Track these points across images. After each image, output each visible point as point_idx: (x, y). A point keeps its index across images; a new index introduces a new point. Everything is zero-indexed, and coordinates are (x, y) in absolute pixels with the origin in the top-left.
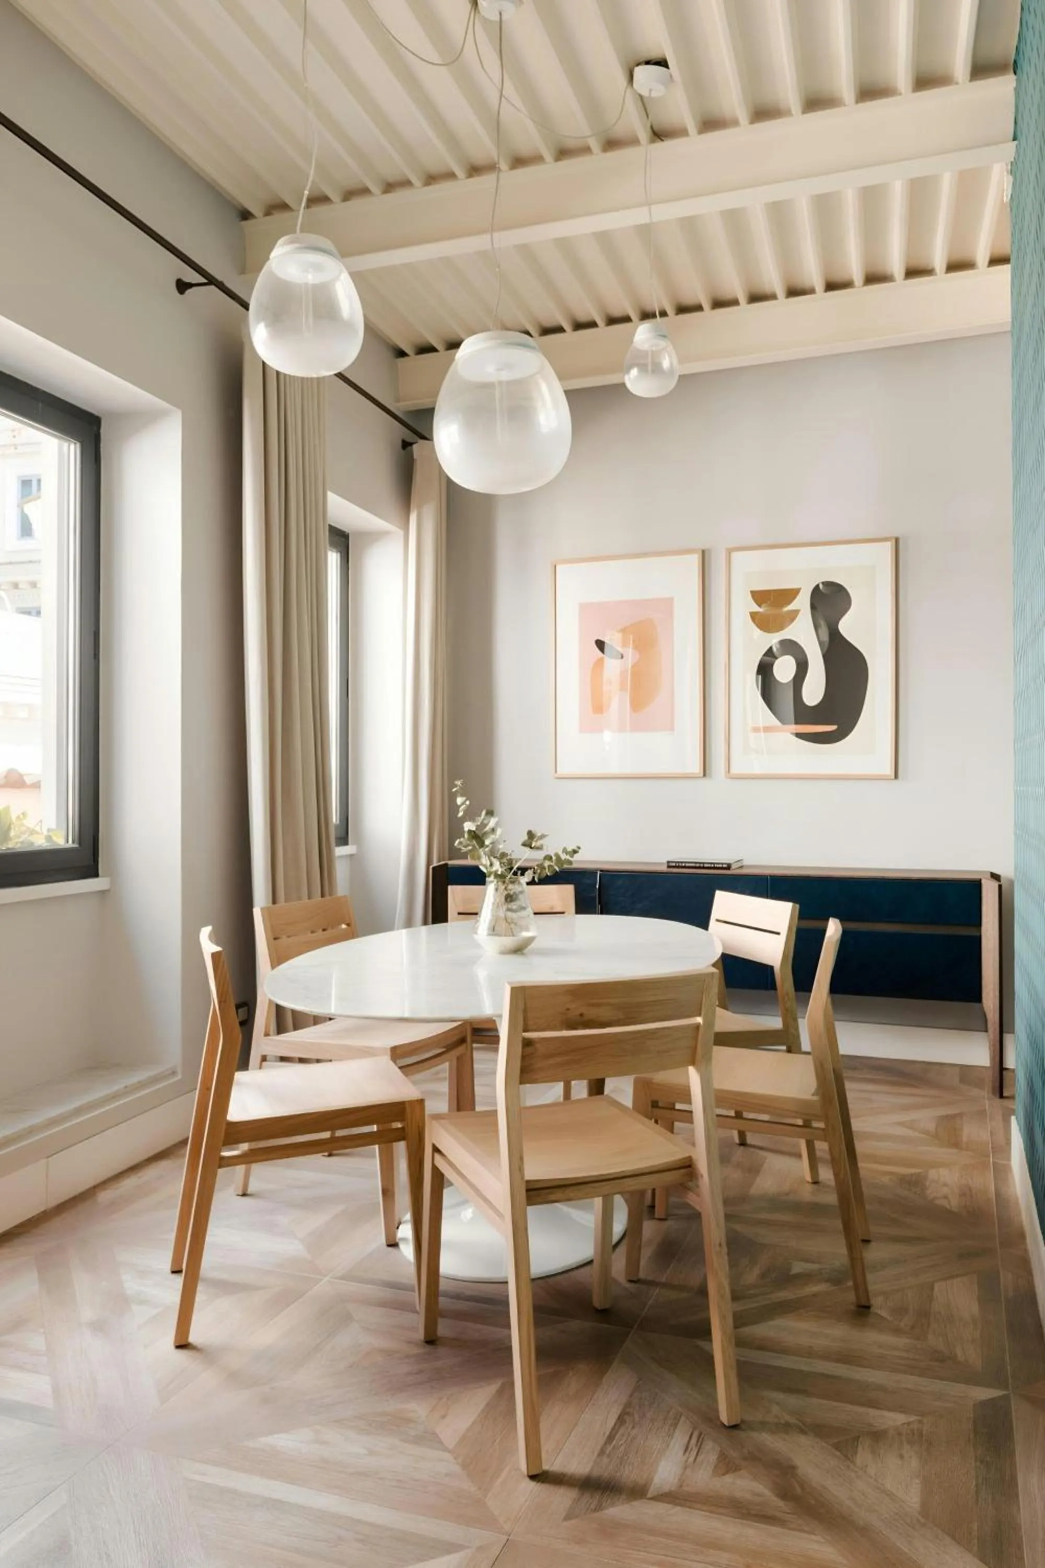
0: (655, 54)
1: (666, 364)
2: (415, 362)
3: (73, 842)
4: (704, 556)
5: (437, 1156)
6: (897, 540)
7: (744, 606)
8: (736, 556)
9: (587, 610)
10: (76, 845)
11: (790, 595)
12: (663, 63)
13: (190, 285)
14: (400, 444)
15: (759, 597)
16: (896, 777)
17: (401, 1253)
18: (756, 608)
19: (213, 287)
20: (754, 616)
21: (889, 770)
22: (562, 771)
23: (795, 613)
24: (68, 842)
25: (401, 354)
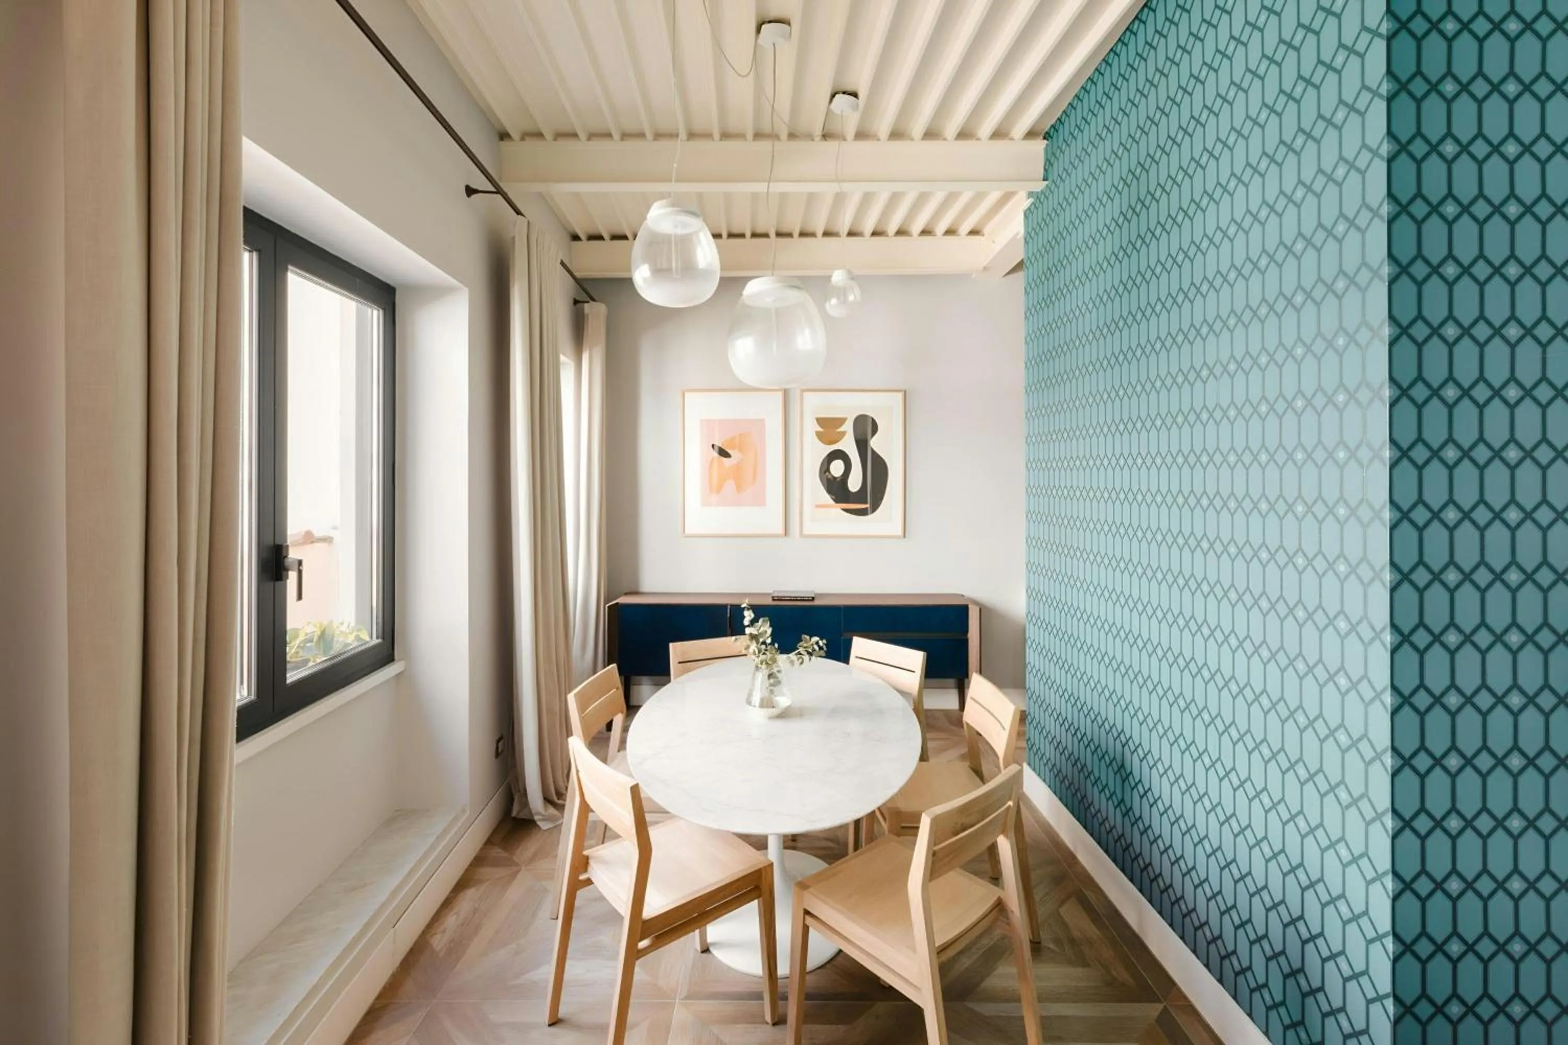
0: (850, 88)
1: (851, 298)
2: (584, 244)
3: (377, 638)
4: (786, 393)
5: (807, 917)
6: (905, 392)
7: (812, 428)
8: (806, 394)
9: (708, 425)
10: (380, 640)
11: (842, 421)
12: (855, 95)
13: (476, 191)
14: (572, 301)
15: (821, 421)
16: (904, 536)
17: (713, 956)
18: (820, 429)
19: (499, 196)
20: (818, 434)
21: (899, 532)
22: (688, 531)
23: (844, 433)
24: (371, 637)
25: (576, 238)
